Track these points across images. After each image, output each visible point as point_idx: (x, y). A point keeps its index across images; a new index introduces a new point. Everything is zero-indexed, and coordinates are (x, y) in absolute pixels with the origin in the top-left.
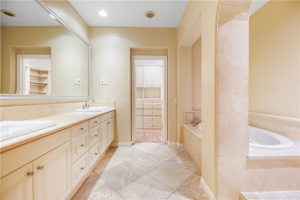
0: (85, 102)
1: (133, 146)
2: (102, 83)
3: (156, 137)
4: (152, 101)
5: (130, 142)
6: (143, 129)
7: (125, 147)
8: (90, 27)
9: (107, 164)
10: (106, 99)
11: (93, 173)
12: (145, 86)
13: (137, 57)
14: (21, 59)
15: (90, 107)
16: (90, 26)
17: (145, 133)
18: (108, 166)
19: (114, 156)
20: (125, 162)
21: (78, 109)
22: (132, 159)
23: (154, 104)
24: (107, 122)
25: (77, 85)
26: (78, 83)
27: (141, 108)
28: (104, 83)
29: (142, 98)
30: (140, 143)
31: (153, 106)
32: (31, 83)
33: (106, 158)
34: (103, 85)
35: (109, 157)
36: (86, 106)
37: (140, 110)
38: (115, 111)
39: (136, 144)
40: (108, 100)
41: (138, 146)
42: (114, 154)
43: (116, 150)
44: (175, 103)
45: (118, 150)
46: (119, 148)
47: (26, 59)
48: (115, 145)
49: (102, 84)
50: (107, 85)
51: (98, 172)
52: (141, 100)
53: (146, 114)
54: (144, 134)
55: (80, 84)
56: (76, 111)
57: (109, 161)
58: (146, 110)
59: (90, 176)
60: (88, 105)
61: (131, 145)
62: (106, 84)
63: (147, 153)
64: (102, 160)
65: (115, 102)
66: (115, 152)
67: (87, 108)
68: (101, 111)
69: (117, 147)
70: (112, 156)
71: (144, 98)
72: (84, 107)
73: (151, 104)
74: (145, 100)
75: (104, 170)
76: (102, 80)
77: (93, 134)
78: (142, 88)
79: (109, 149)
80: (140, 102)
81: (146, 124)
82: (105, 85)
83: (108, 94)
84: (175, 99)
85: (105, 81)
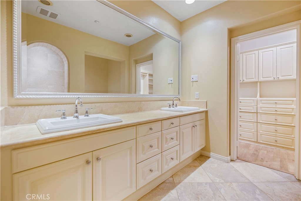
0: (172, 101)
1: (232, 164)
2: (192, 80)
3: (281, 161)
4: (276, 102)
5: (227, 157)
6: (257, 142)
7: (219, 161)
8: (182, 22)
9: (189, 175)
10: (196, 98)
11: (171, 179)
12: (261, 79)
13: (240, 39)
14: (138, 67)
15: (177, 107)
17: (259, 149)
18: (189, 177)
19: (201, 167)
20: (212, 182)
21: (165, 108)
22: (223, 181)
23: (278, 106)
24: (191, 125)
25: (170, 84)
26: (171, 82)
27: (253, 111)
28: (194, 80)
29: (256, 97)
30: (244, 163)
31: (276, 109)
32: (149, 85)
33: (190, 167)
34: (193, 82)
35: (195, 166)
36: (173, 105)
37: (251, 114)
38: (206, 112)
39: (238, 162)
40: (198, 99)
41: (238, 166)
42: (202, 165)
43: (206, 160)
45: (208, 161)
46: (210, 159)
47: (141, 67)
48: (205, 153)
50: (197, 81)
51: (176, 179)
52: (253, 100)
53: (262, 121)
54: (257, 151)
55: (172, 83)
56: (162, 109)
57: (193, 172)
58: (262, 115)
59: (167, 181)
60: (175, 104)
61: (229, 161)
62: (197, 80)
63: (251, 182)
64: (185, 167)
65: (206, 102)
66: (203, 163)
67: (173, 107)
68: (183, 111)
69: (209, 157)
70: (199, 166)
71: (260, 97)
72: (170, 106)
73: (274, 106)
74: (261, 100)
75: (183, 181)
76: (192, 76)
77: (169, 137)
78: (256, 82)
79: (198, 157)
80: (252, 103)
81: (263, 136)
83: (198, 93)
85: (195, 77)
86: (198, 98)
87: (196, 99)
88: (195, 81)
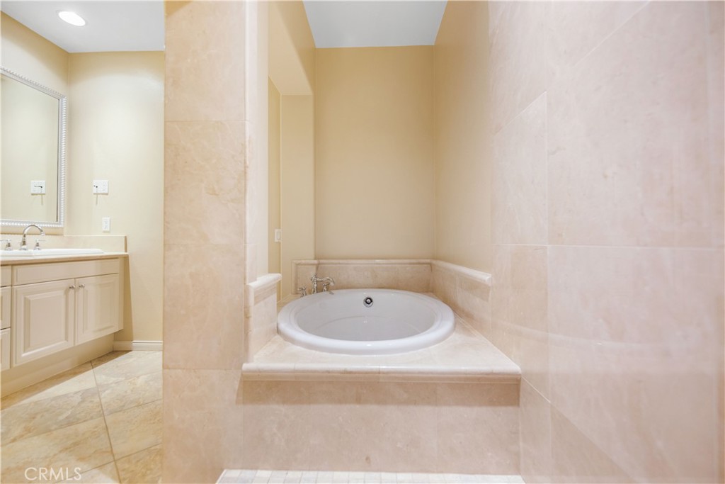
2: (95, 190)
7: (147, 352)
8: (71, 54)
9: (42, 391)
10: (104, 230)
15: (43, 249)
16: (69, 52)
22: (121, 379)
25: (35, 194)
26: (38, 190)
28: (100, 190)
34: (97, 194)
36: (24, 244)
38: (124, 257)
40: (109, 232)
42: (98, 366)
43: (117, 357)
44: (276, 240)
45: (121, 357)
48: (123, 345)
49: (95, 192)
50: (107, 194)
55: (42, 192)
57: (60, 383)
62: (106, 192)
65: (126, 237)
66: (104, 363)
69: (128, 351)
70: (88, 371)
75: (14, 404)
76: (95, 182)
79: (102, 356)
82: (103, 194)
83: (109, 218)
84: (276, 230)
85: (102, 185)
86: (108, 230)
87: (105, 232)
88: (103, 192)
